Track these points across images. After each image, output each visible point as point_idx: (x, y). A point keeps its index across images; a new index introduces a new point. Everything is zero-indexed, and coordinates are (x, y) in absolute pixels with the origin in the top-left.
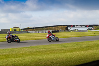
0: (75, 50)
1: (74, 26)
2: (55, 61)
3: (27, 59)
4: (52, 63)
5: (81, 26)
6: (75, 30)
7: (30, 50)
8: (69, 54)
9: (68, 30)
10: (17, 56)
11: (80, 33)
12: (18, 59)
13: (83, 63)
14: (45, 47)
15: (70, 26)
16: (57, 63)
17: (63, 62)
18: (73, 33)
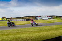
0: (41, 31)
1: (40, 17)
2: (28, 38)
3: (11, 37)
4: (27, 39)
5: (45, 16)
6: (41, 19)
7: (13, 31)
8: (37, 34)
9: (37, 19)
10: (4, 35)
11: (44, 21)
12: (5, 37)
13: (46, 39)
14: (22, 30)
15: (38, 17)
16: (29, 40)
17: (33, 39)
18: (40, 21)
